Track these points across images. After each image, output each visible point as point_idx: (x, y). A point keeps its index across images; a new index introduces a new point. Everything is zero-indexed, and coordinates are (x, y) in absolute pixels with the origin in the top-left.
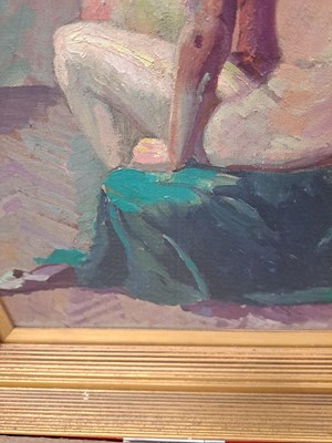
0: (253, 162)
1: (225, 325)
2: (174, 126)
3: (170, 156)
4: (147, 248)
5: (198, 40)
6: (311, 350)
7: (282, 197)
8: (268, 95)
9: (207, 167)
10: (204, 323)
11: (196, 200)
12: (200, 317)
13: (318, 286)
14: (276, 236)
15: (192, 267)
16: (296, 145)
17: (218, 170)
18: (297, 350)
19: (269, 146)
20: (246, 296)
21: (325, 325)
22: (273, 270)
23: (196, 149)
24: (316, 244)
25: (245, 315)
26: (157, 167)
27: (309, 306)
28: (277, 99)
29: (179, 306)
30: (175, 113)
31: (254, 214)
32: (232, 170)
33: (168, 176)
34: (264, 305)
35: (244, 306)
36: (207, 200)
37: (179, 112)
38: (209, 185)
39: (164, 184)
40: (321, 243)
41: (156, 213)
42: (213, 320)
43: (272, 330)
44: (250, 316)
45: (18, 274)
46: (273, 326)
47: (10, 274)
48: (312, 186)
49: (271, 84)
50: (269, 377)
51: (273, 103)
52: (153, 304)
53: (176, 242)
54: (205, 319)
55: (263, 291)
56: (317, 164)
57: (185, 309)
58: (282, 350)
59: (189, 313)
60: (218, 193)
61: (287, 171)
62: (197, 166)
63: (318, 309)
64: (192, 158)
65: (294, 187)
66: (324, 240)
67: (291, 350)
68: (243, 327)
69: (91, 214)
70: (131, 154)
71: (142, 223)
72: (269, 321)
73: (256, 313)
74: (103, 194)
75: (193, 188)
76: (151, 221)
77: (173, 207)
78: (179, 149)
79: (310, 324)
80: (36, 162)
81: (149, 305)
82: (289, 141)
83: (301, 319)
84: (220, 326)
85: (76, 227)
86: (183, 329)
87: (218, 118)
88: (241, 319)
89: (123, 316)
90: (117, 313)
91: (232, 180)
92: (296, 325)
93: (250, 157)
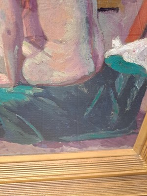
0: (47, 83)
1: (55, 151)
2: (8, 68)
4: (10, 120)
5: (9, 32)
6: (91, 159)
7: (64, 96)
8: (46, 55)
9: (27, 85)
10: (45, 151)
11: (27, 99)
12: (42, 149)
13: (89, 132)
14: (66, 112)
15: (33, 127)
16: (63, 75)
17: (33, 86)
18: (86, 160)
19: (52, 76)
20: (60, 138)
21: (97, 148)
22: (68, 127)
23: (21, 78)
24: (83, 115)
25: (62, 146)
26: (4, 85)
27: (87, 141)
28: (50, 57)
29: (31, 145)
30: (7, 62)
33: (11, 89)
34: (69, 142)
35: (60, 143)
36: (32, 98)
37: (9, 62)
38: (31, 92)
39: (10, 92)
40: (85, 115)
41: (10, 105)
42: (48, 149)
43: (75, 152)
44: (64, 147)
46: (75, 150)
48: (75, 92)
50: (74, 172)
51: (48, 58)
52: (20, 145)
53: (23, 117)
54: (45, 149)
55: (67, 136)
56: (75, 83)
57: (35, 145)
58: (79, 160)
59: (37, 147)
60: (36, 96)
61: (63, 86)
62: (23, 84)
63: (92, 141)
64: (20, 81)
65: (68, 92)
66: (86, 114)
67: (83, 160)
68: (62, 151)
71: (5, 110)
72: (72, 148)
73: (66, 145)
75: (24, 94)
76: (9, 109)
78: (13, 78)
79: (90, 148)
81: (18, 145)
82: (60, 74)
83: (86, 146)
84: (52, 152)
86: (36, 154)
88: (61, 148)
89: (7, 150)
90: (4, 149)
91: (40, 90)
92: (84, 149)
93: (45, 80)
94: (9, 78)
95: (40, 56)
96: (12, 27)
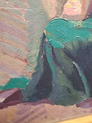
3: (82, 11)
4: (64, 71)
10: (85, 112)
12: (84, 109)
15: (84, 80)
29: (75, 105)
41: (71, 47)
52: (63, 107)
53: (79, 65)
57: (78, 106)
59: (79, 108)
69: (36, 51)
70: (62, 8)
74: (44, 37)
76: (68, 54)
77: (80, 43)
80: (5, 14)
85: (26, 61)
89: (46, 117)
90: (43, 116)
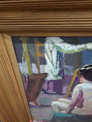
5: (72, 104)
9: (72, 114)
11: (69, 117)
26: (63, 113)
28: (83, 110)
31: (79, 119)
32: (75, 115)
33: (65, 114)
38: (72, 116)
45: (37, 121)
47: (36, 120)
49: (82, 108)
75: (69, 115)
87: (74, 110)
91: (75, 116)
93: (78, 114)
94: (66, 112)
95: (80, 109)
96: (73, 103)
